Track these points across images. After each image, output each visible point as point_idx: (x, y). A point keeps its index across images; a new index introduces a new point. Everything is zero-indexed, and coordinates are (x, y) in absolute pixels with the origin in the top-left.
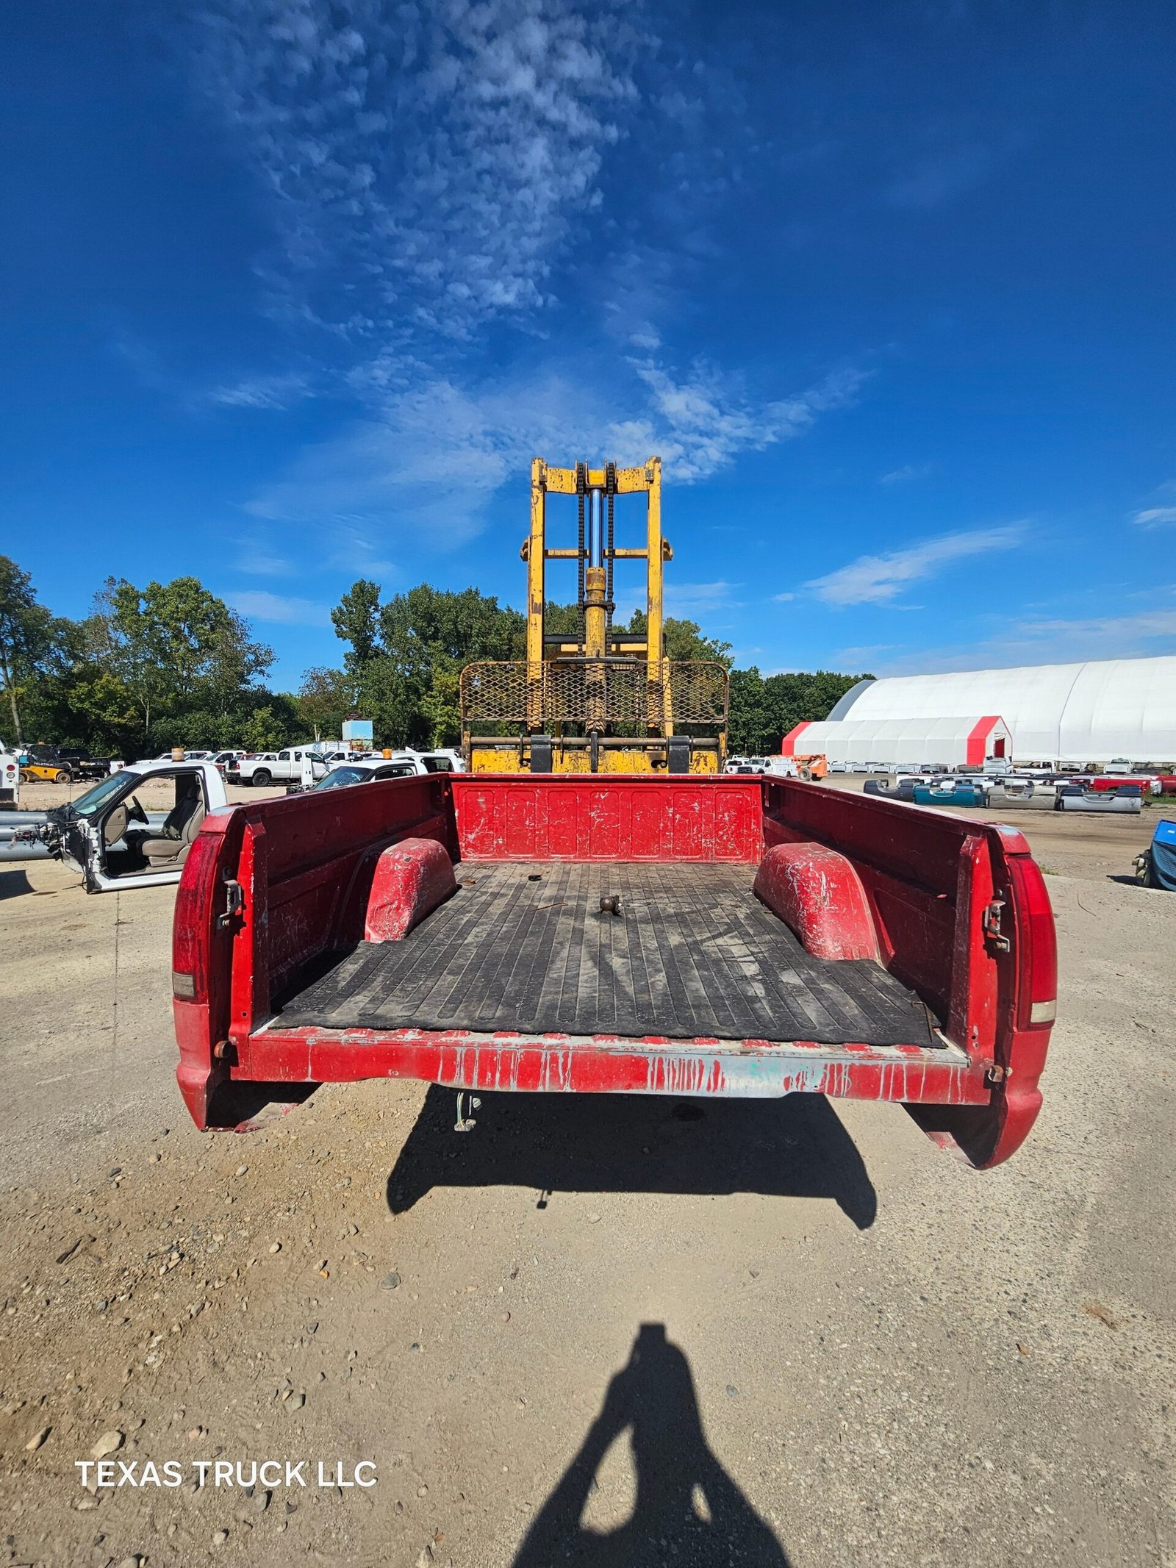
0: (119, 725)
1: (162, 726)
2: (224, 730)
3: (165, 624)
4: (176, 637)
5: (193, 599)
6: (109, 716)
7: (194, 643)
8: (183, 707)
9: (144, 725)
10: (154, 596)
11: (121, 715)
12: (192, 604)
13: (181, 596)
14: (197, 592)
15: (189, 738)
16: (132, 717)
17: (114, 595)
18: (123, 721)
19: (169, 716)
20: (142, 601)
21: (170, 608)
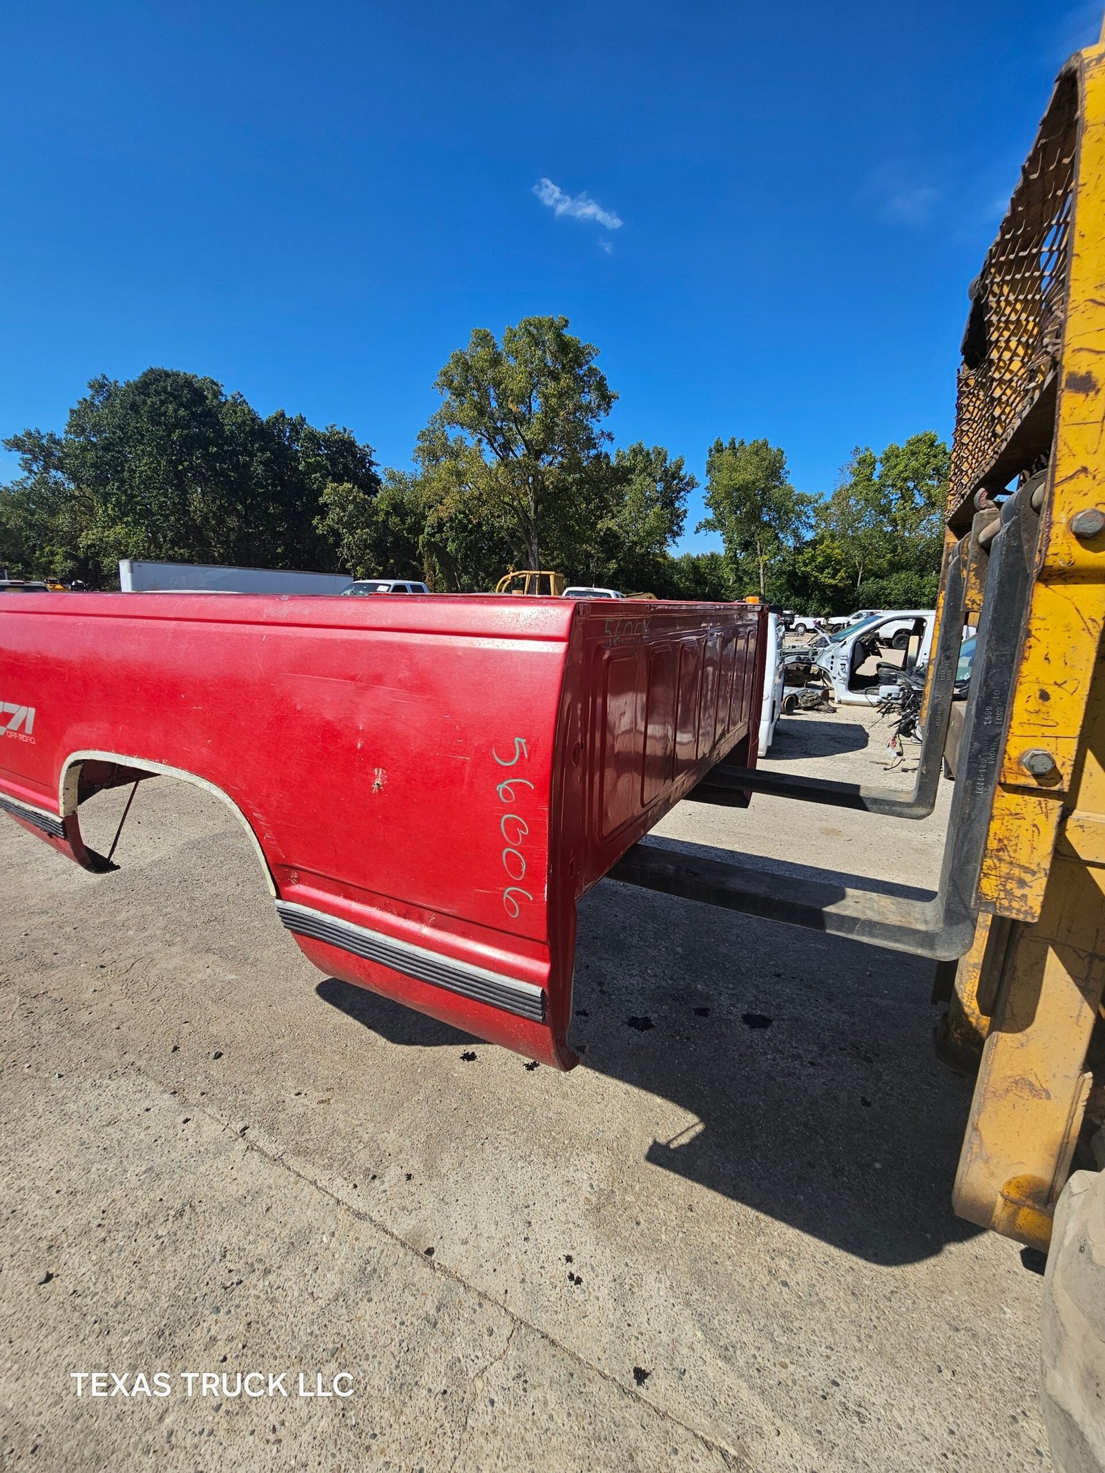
0: (831, 586)
1: (870, 586)
2: (927, 591)
3: (893, 486)
4: (903, 497)
5: (925, 454)
6: (825, 578)
7: (919, 500)
8: (896, 567)
9: (854, 585)
10: (888, 459)
11: (833, 577)
12: (922, 461)
13: (913, 454)
14: (932, 445)
15: (892, 598)
16: (843, 578)
17: (856, 465)
18: (833, 582)
19: (876, 577)
20: (878, 466)
21: (901, 468)
